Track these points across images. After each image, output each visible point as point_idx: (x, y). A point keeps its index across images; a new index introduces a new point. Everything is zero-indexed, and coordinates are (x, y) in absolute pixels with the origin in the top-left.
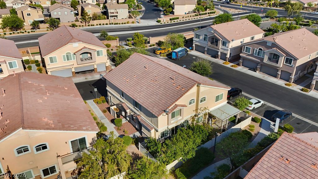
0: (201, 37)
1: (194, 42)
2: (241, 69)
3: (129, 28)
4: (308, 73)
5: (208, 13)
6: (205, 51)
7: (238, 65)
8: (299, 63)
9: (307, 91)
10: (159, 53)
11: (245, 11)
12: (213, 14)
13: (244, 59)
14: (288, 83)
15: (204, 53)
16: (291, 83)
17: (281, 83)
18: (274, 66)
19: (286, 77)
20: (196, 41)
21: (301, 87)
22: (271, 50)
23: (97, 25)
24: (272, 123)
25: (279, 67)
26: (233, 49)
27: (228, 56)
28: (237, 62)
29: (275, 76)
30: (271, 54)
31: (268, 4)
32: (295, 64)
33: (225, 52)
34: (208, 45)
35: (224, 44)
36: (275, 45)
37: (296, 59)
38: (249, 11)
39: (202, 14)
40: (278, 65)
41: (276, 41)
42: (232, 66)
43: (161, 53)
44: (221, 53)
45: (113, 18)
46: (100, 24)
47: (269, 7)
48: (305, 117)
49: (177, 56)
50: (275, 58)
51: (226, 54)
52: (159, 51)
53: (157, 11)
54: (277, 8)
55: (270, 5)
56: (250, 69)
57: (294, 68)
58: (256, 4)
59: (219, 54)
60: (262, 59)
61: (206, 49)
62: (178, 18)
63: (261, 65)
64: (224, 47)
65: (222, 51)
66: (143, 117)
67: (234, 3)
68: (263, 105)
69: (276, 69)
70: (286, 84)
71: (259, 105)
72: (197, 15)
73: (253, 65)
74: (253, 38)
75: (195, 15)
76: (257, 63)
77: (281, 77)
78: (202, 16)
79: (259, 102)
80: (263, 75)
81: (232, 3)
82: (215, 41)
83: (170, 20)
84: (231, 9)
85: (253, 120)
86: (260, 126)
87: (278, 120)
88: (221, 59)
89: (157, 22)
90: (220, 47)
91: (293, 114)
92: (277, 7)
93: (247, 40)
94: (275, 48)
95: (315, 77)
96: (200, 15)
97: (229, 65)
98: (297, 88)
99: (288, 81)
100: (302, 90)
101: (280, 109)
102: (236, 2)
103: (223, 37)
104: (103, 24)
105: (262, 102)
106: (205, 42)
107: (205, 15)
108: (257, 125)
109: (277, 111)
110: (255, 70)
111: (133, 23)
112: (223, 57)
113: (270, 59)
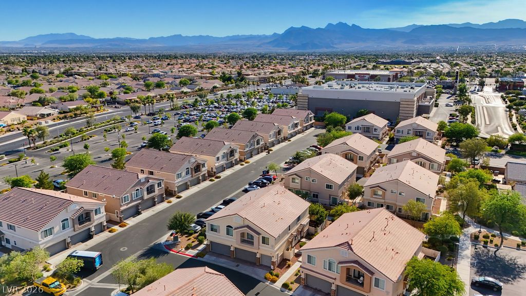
60: (142, 198)
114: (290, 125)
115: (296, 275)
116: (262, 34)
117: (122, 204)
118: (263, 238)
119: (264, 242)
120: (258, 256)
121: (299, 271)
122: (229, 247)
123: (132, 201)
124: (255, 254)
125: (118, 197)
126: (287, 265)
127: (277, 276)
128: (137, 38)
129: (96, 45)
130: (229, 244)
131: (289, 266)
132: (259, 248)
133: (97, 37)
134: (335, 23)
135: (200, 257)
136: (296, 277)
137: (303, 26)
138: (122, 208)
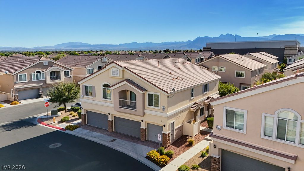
114: (197, 59)
115: (202, 156)
116: (182, 41)
117: (17, 82)
118: (150, 96)
119: (150, 104)
120: (143, 126)
121: (207, 151)
122: (107, 116)
123: (30, 82)
124: (139, 124)
125: (12, 74)
126: (187, 143)
127: (170, 156)
128: (113, 44)
129: (92, 48)
130: (106, 112)
131: (191, 144)
132: (144, 114)
133: (92, 44)
134: (225, 34)
135: (70, 130)
136: (201, 160)
137: (206, 36)
138: (16, 86)
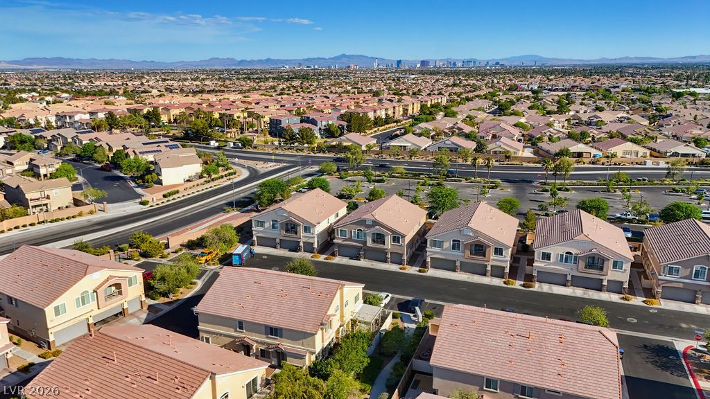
0: (267, 225)
1: (254, 233)
2: (338, 260)
3: (93, 225)
4: (416, 250)
5: (226, 176)
6: (276, 244)
7: (333, 255)
8: (407, 240)
9: (424, 272)
10: (204, 261)
11: (281, 165)
12: (234, 176)
13: (340, 246)
14: (401, 266)
15: (275, 248)
16: (405, 266)
17: (394, 268)
18: (380, 248)
19: (397, 259)
20: (258, 232)
21: (418, 269)
22: (374, 229)
23: (10, 230)
24: (412, 315)
25: (386, 249)
26: (320, 235)
27: (316, 246)
28: (330, 252)
29: (385, 261)
30: (373, 234)
31: (310, 149)
32: (404, 241)
33: (310, 241)
34: (279, 234)
35: (307, 229)
36: (376, 223)
37: (403, 236)
38: (288, 165)
39: (217, 179)
40: (385, 247)
41: (376, 217)
42: (326, 259)
43: (206, 261)
44: (304, 242)
45: (38, 209)
46: (16, 228)
47: (312, 154)
48: (437, 300)
49: (242, 260)
50: (379, 238)
51: (312, 244)
52: (204, 258)
53: (118, 180)
54: (324, 155)
55: (313, 150)
56: (351, 258)
57: (404, 247)
58: (291, 149)
59: (302, 244)
61: (278, 241)
62: (177, 192)
63: (364, 250)
64: (308, 234)
65: (305, 240)
66: (285, 345)
67: (251, 150)
68: (392, 298)
69: (384, 252)
70: (400, 269)
71: (389, 298)
72: (209, 182)
73: (354, 252)
74: (337, 215)
75: (205, 181)
76: (359, 249)
77: (393, 261)
78: (216, 183)
79: (388, 296)
80: (370, 263)
81: (248, 150)
82: (291, 227)
83: (165, 196)
84: (256, 162)
85: (394, 317)
86: (402, 321)
87: (417, 308)
88: (305, 251)
89: (142, 203)
90: (302, 234)
91: (426, 301)
92: (324, 152)
93: (333, 219)
94: (377, 227)
95: (428, 254)
96: (213, 180)
97: (322, 258)
98: (413, 270)
99: (401, 264)
100: (420, 271)
101: (410, 298)
102: (255, 147)
103: (304, 221)
104: (24, 226)
105: (390, 295)
106: (275, 231)
107: (221, 180)
108: (398, 320)
109: (409, 301)
110: (358, 258)
111: (91, 213)
112: (309, 248)
113: (374, 241)
